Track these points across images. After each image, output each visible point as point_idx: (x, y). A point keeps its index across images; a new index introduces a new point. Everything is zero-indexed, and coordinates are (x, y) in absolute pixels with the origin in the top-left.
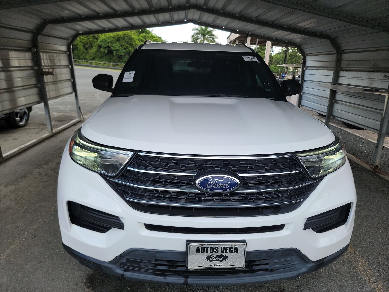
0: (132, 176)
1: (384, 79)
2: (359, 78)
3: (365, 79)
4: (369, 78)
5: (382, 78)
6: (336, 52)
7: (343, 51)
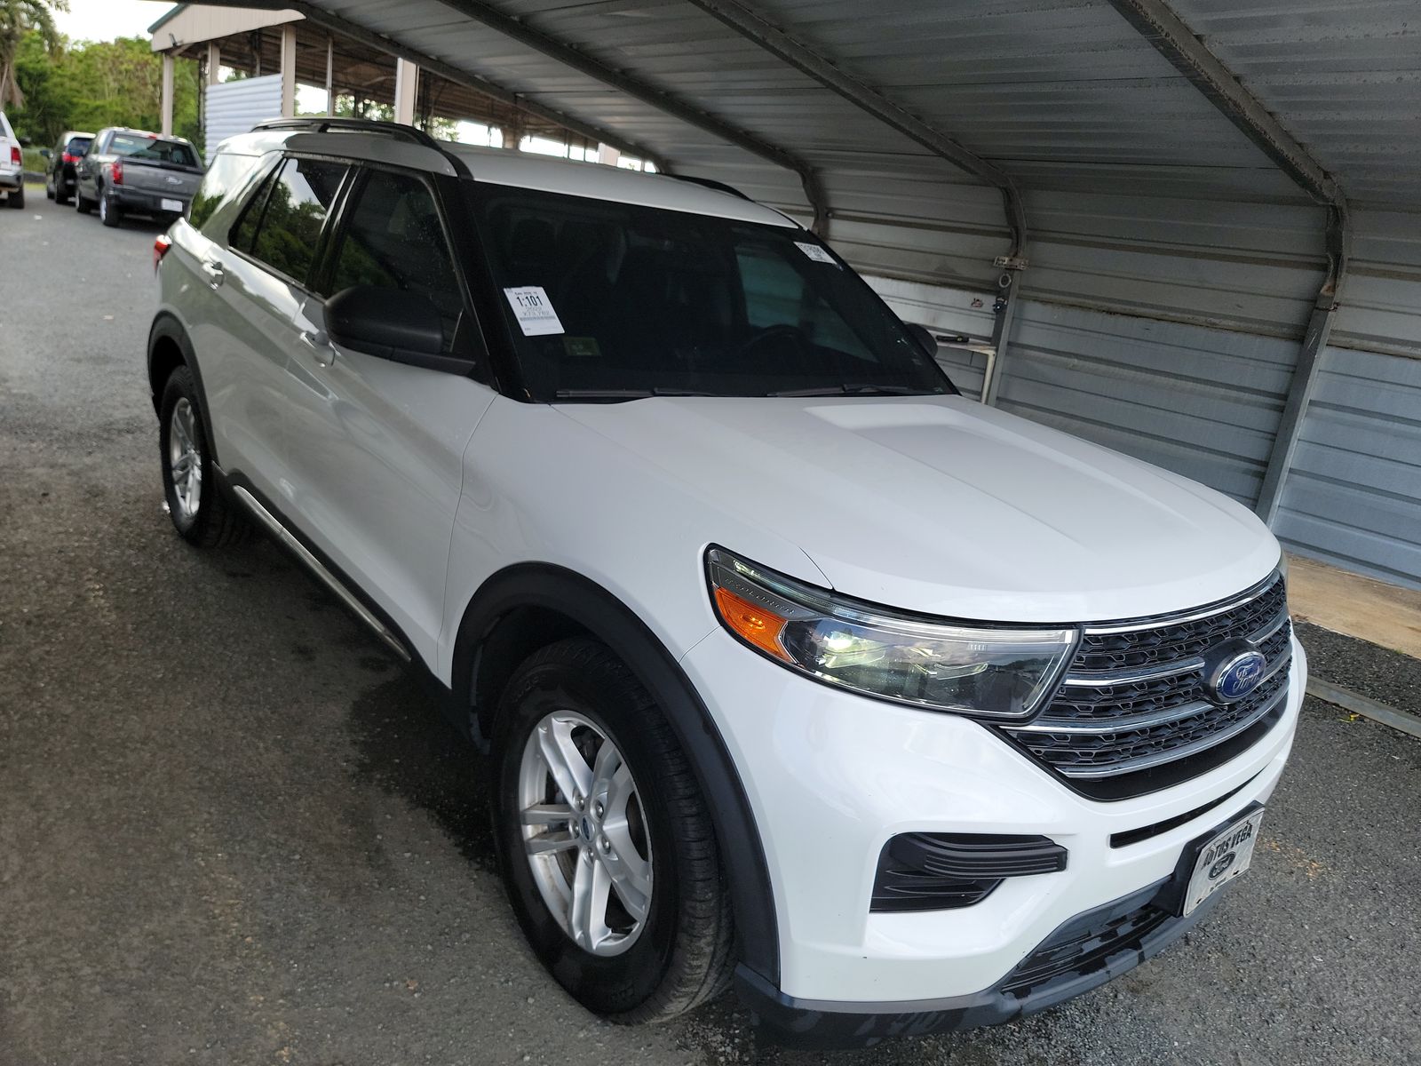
0: (1085, 704)
1: (973, 308)
2: (894, 299)
3: (916, 303)
4: (927, 303)
5: (967, 305)
6: (812, 209)
7: (831, 210)
